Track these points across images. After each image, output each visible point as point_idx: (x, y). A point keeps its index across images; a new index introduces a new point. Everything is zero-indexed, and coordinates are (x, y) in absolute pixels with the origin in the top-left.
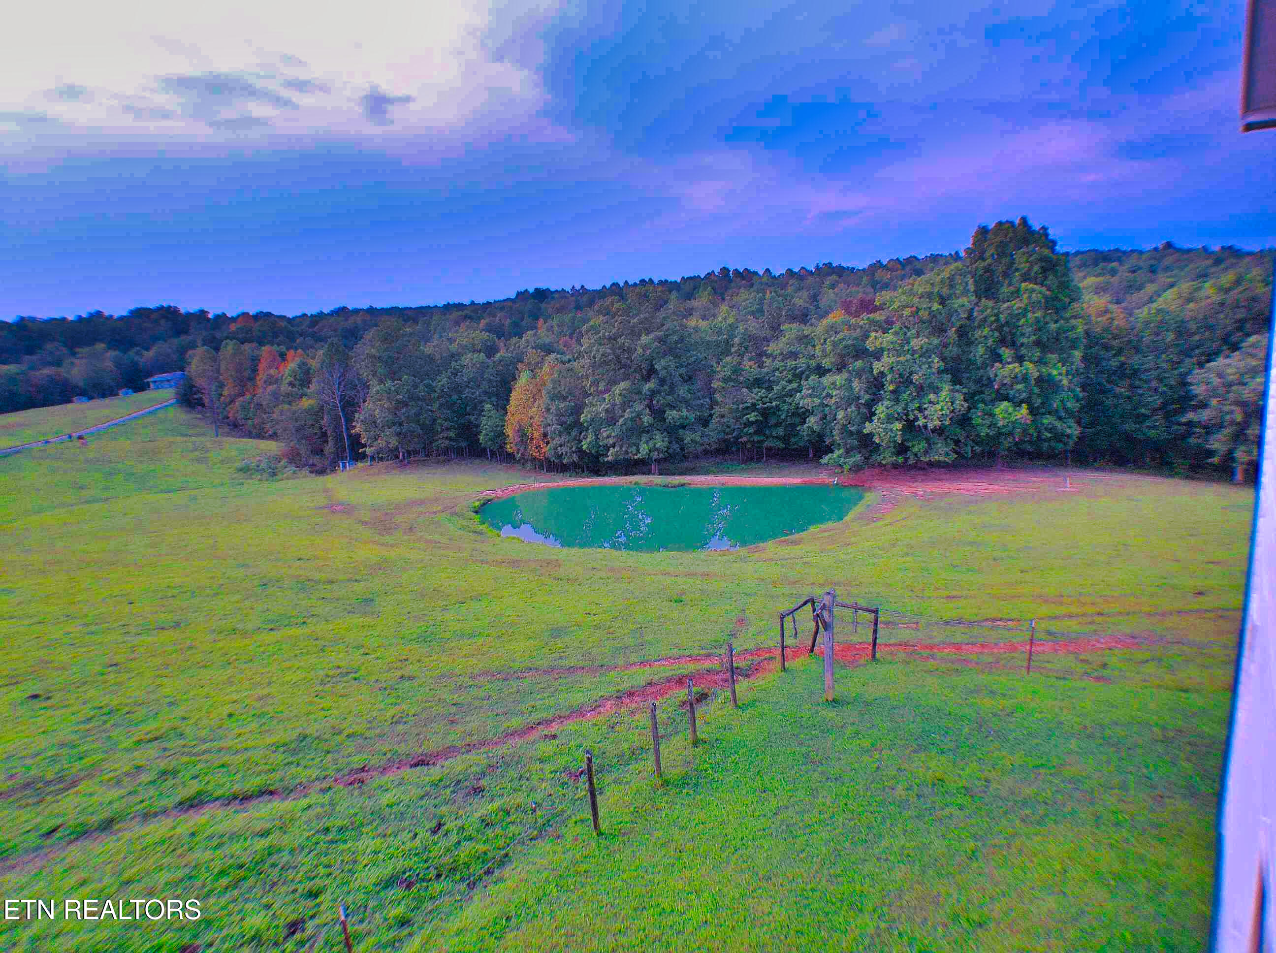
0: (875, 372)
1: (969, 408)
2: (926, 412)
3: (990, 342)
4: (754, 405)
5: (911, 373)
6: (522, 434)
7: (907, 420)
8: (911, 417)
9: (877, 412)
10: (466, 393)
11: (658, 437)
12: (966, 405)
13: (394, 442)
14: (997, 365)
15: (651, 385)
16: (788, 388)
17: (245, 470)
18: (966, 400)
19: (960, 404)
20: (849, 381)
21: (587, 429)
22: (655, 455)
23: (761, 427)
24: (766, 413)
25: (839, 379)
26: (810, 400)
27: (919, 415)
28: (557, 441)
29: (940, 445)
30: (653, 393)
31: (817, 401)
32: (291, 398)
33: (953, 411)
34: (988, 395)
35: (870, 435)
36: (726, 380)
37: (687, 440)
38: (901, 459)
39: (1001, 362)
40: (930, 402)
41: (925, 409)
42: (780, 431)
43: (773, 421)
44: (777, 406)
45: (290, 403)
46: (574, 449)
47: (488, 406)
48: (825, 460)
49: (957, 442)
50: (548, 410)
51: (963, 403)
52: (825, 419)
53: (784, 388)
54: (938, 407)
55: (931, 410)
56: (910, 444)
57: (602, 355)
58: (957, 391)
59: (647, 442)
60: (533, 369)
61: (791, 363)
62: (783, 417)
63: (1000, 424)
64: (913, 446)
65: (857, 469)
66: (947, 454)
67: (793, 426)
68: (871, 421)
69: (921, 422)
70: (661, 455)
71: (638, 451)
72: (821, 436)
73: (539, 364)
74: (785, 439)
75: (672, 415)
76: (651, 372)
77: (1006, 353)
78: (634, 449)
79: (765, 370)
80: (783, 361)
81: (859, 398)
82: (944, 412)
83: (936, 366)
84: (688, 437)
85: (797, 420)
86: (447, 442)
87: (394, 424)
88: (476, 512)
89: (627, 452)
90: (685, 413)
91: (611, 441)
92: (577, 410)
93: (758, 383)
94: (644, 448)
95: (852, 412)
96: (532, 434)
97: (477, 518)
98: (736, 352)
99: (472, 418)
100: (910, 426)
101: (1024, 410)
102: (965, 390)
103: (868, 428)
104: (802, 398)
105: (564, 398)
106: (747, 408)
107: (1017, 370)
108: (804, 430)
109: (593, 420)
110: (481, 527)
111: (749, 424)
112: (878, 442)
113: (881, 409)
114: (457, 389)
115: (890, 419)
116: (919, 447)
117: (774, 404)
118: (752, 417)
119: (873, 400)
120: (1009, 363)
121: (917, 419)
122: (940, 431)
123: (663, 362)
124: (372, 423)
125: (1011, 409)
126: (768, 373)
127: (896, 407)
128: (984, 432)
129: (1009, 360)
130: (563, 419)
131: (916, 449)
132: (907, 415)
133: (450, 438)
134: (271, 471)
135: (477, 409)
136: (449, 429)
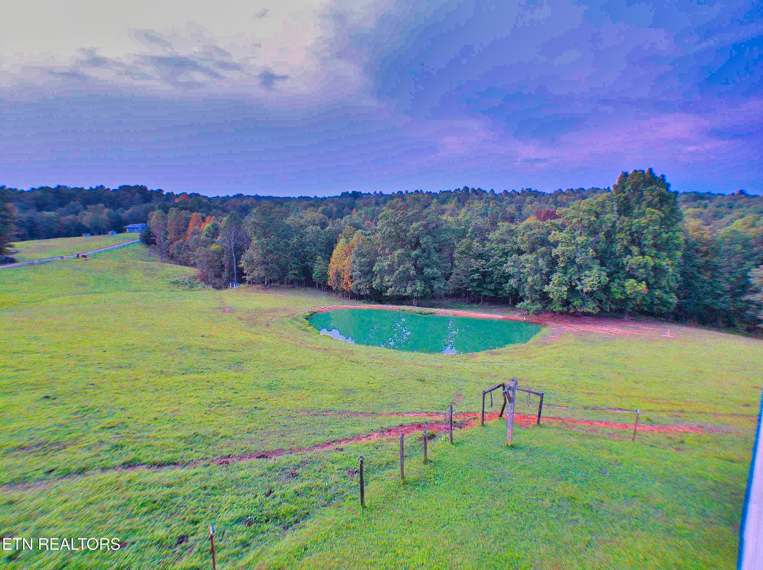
0: (553, 255)
1: (610, 281)
2: (583, 282)
3: (625, 243)
4: (478, 269)
5: (575, 257)
6: (338, 275)
7: (571, 286)
8: (574, 284)
9: (553, 279)
10: (307, 249)
11: (418, 283)
12: (608, 279)
13: (263, 274)
14: (628, 256)
15: (417, 252)
16: (499, 260)
17: (176, 283)
18: (608, 276)
20: (537, 259)
21: (377, 275)
22: (415, 294)
23: (481, 283)
24: (484, 275)
25: (531, 257)
26: (511, 268)
27: (578, 283)
28: (358, 281)
29: (589, 303)
30: (417, 257)
31: (516, 270)
32: (206, 244)
33: (599, 283)
34: (621, 274)
35: (547, 293)
36: (463, 252)
37: (436, 287)
38: (565, 309)
39: (631, 254)
40: (585, 276)
41: (583, 280)
42: (492, 287)
43: (488, 280)
44: (492, 271)
45: (205, 246)
46: (367, 287)
47: (319, 258)
48: (519, 305)
49: (601, 301)
50: (354, 262)
51: (606, 278)
52: (520, 281)
53: (496, 260)
54: (591, 279)
55: (586, 280)
56: (571, 300)
57: (389, 232)
58: (603, 270)
59: (411, 286)
60: (348, 237)
61: (502, 246)
62: (494, 278)
63: (628, 292)
64: (574, 302)
65: (537, 313)
66: (594, 309)
67: (501, 283)
68: (548, 284)
69: (579, 288)
70: (419, 295)
71: (406, 291)
72: (517, 291)
73: (351, 235)
74: (495, 291)
75: (428, 271)
76: (417, 244)
77: (635, 249)
78: (403, 290)
79: (486, 249)
80: (497, 244)
81: (542, 270)
82: (594, 282)
83: (591, 254)
84: (436, 285)
85: (503, 280)
86: (293, 276)
87: (264, 263)
88: (307, 319)
89: (399, 291)
90: (435, 270)
91: (390, 284)
92: (371, 264)
93: (480, 256)
94: (409, 290)
95: (537, 278)
96: (344, 275)
97: (307, 322)
98: (469, 237)
99: (309, 264)
100: (572, 290)
101: (643, 286)
102: (608, 270)
103: (546, 288)
104: (507, 267)
105: (364, 256)
106: (474, 270)
107: (641, 260)
108: (507, 287)
109: (380, 270)
110: (309, 328)
111: (473, 280)
112: (551, 297)
113: (555, 277)
114: (302, 245)
115: (560, 284)
116: (577, 303)
117: (490, 270)
118: (476, 276)
119: (551, 272)
120: (636, 256)
121: (576, 285)
122: (590, 294)
123: (425, 239)
124: (251, 262)
125: (635, 284)
126: (488, 250)
127: (564, 277)
128: (618, 296)
129: (636, 254)
130: (363, 269)
131: (575, 304)
132: (571, 282)
133: (295, 274)
134: (190, 285)
135: (313, 258)
136: (295, 269)
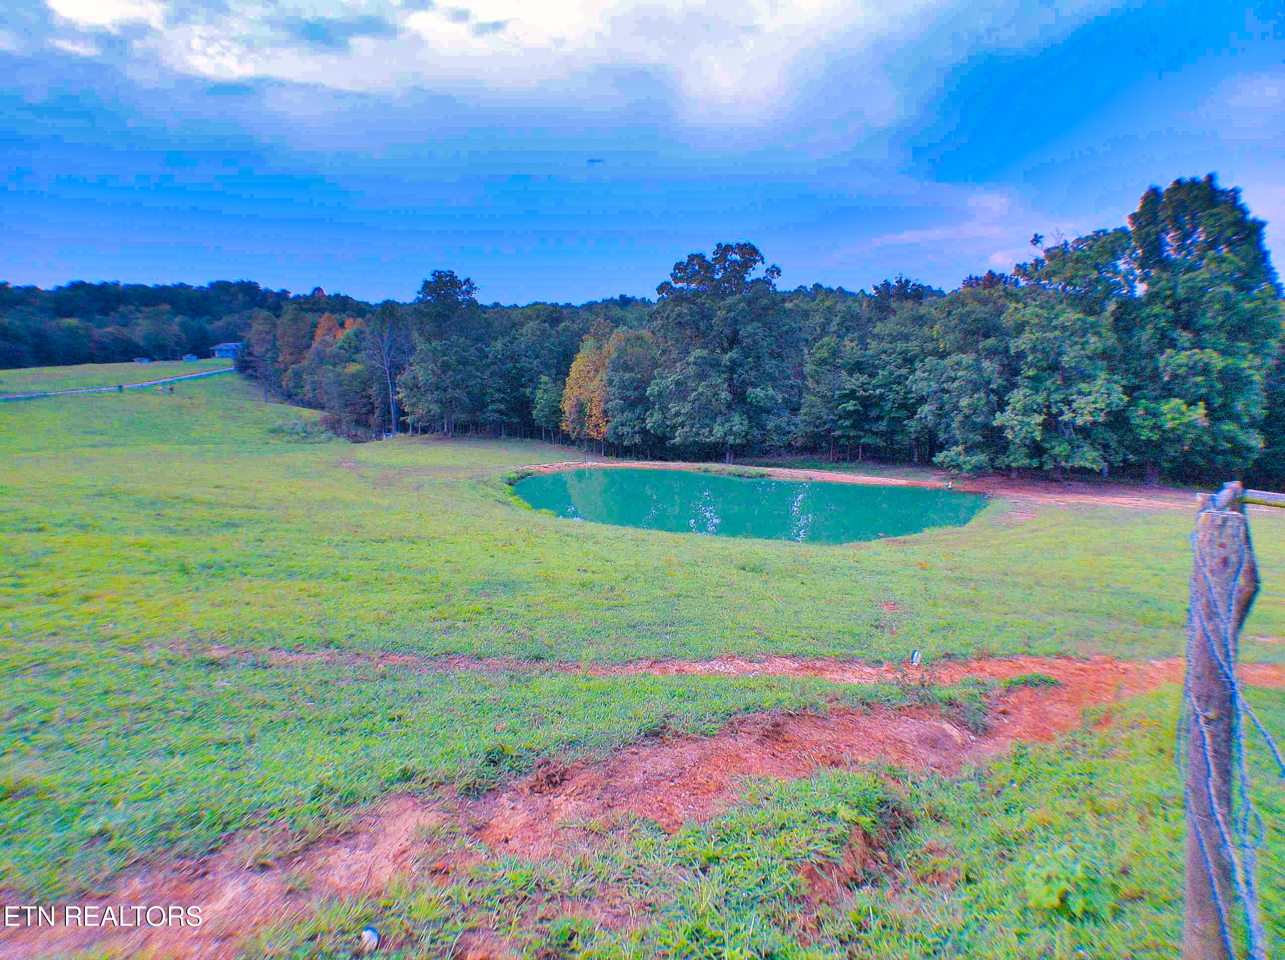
0: (1012, 352)
1: (1129, 404)
2: (1075, 405)
3: (1162, 323)
4: (853, 392)
5: (1059, 354)
6: (580, 408)
7: (1049, 414)
8: (1054, 410)
9: (1011, 401)
10: (524, 363)
11: (736, 418)
12: (1126, 399)
13: (436, 409)
14: (1169, 351)
15: (733, 354)
16: (896, 373)
17: (276, 432)
18: (1125, 393)
19: (1119, 398)
20: (977, 361)
21: (654, 404)
22: (731, 440)
23: (861, 419)
24: (867, 403)
25: (967, 359)
26: (925, 383)
27: (1065, 408)
28: (619, 418)
29: (1085, 449)
30: (733, 366)
31: (934, 386)
32: (338, 360)
33: (1109, 405)
34: (1151, 390)
35: (1001, 429)
36: (823, 362)
37: (770, 425)
38: (1035, 463)
39: (1174, 347)
40: (1080, 393)
41: (1073, 401)
42: (883, 426)
43: (874, 413)
44: (881, 395)
45: (335, 365)
46: (636, 429)
47: (544, 378)
48: (939, 458)
49: (1106, 447)
50: (610, 382)
51: (1121, 396)
52: (941, 409)
53: (891, 373)
54: (1091, 398)
55: (1079, 402)
56: (1047, 445)
57: (678, 315)
58: (1116, 382)
59: (722, 424)
60: (600, 339)
61: (900, 346)
62: (887, 408)
63: (1168, 426)
64: (1053, 448)
65: (979, 472)
66: (1094, 461)
67: (897, 421)
68: (1003, 411)
69: (1067, 417)
70: (738, 441)
71: (711, 431)
72: (932, 435)
73: (607, 336)
74: (888, 435)
75: (756, 393)
76: (734, 341)
77: (1184, 337)
78: (706, 431)
79: (870, 352)
80: (891, 343)
81: (989, 383)
82: (1097, 405)
83: (1092, 347)
84: (771, 423)
85: (903, 413)
86: (497, 415)
87: (437, 388)
88: (510, 484)
89: (698, 434)
90: (771, 392)
91: (680, 419)
92: (644, 383)
93: (858, 367)
94: (718, 431)
95: (979, 399)
96: (591, 409)
97: (510, 489)
98: (834, 332)
99: (528, 391)
100: (1052, 425)
101: (1199, 411)
102: (1124, 382)
103: (999, 420)
104: (915, 382)
105: (631, 370)
106: (846, 396)
107: (1196, 357)
108: (912, 425)
109: (660, 394)
111: (848, 414)
112: (1010, 437)
113: (1017, 397)
114: (514, 358)
115: (1027, 411)
116: (1060, 449)
117: (878, 392)
118: (850, 406)
119: (1006, 387)
120: (1184, 349)
121: (1061, 413)
122: (1085, 432)
123: (749, 329)
124: (414, 387)
125: (1184, 408)
126: (872, 357)
127: (1034, 397)
128: (1145, 434)
129: (1187, 345)
130: (628, 394)
131: (1057, 450)
132: (1049, 407)
133: (501, 412)
134: (306, 435)
135: (533, 381)
136: (500, 401)
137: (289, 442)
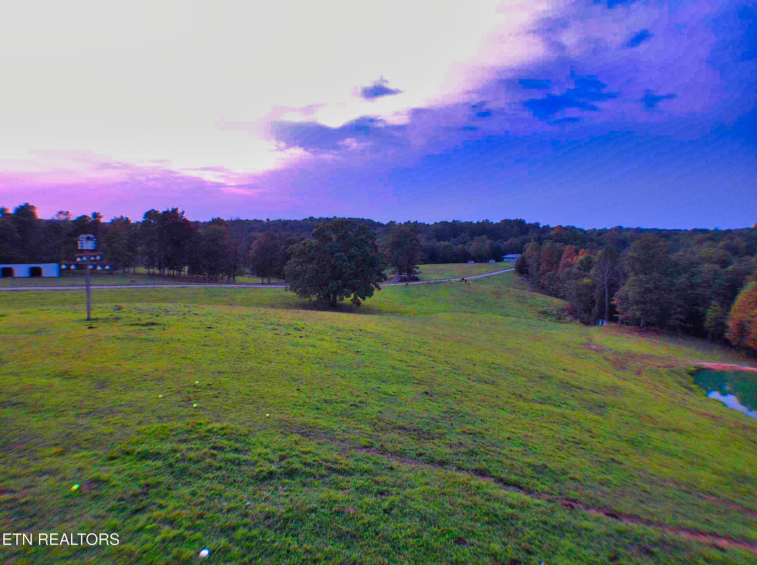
6: (742, 327)
10: (700, 291)
13: (638, 314)
32: (578, 277)
45: (576, 280)
47: (715, 302)
86: (678, 322)
87: (641, 302)
88: (691, 375)
97: (691, 379)
99: (701, 309)
114: (692, 286)
124: (625, 300)
133: (681, 320)
134: (558, 317)
135: (706, 302)
136: (680, 313)
137: (550, 320)
